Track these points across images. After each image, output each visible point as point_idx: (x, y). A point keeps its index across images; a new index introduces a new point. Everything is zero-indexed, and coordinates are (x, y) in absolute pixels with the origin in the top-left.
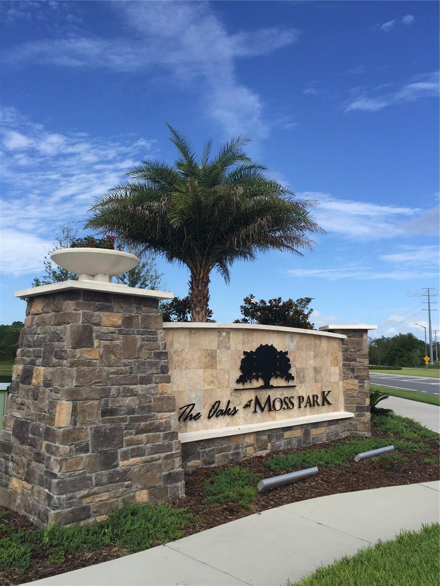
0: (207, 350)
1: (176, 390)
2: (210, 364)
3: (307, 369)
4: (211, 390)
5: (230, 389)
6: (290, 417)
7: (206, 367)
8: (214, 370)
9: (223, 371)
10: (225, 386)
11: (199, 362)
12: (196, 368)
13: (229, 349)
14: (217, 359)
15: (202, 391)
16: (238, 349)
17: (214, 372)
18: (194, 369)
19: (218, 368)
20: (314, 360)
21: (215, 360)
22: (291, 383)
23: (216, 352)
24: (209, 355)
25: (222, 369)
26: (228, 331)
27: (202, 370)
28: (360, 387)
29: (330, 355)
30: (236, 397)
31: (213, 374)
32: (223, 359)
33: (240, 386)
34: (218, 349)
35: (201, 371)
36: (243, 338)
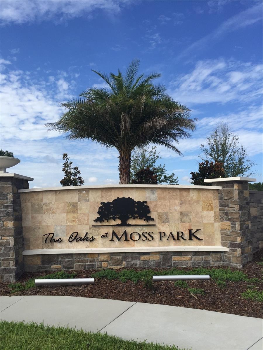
0: (70, 202)
1: (45, 225)
2: (72, 210)
3: (171, 213)
4: (73, 225)
5: (89, 225)
6: (150, 246)
7: (68, 212)
8: (76, 214)
9: (83, 215)
10: (85, 223)
11: (63, 209)
12: (60, 213)
13: (89, 201)
14: (78, 207)
15: (65, 226)
16: (97, 201)
17: (76, 215)
18: (58, 213)
19: (78, 212)
20: (180, 207)
21: (76, 208)
22: (151, 223)
23: (77, 203)
24: (71, 205)
25: (82, 214)
26: (87, 190)
27: (66, 214)
28: (232, 227)
29: (201, 202)
30: (95, 230)
31: (74, 216)
32: (83, 208)
33: (99, 224)
34: (79, 201)
35: (64, 215)
36: (101, 194)
